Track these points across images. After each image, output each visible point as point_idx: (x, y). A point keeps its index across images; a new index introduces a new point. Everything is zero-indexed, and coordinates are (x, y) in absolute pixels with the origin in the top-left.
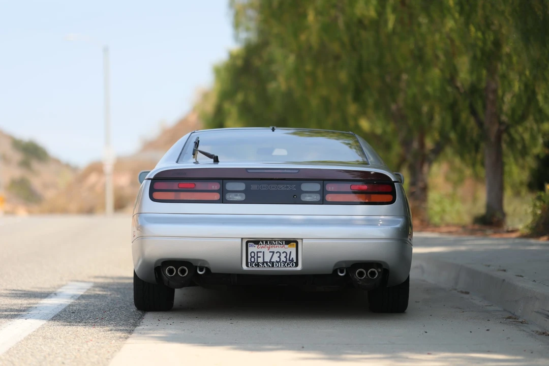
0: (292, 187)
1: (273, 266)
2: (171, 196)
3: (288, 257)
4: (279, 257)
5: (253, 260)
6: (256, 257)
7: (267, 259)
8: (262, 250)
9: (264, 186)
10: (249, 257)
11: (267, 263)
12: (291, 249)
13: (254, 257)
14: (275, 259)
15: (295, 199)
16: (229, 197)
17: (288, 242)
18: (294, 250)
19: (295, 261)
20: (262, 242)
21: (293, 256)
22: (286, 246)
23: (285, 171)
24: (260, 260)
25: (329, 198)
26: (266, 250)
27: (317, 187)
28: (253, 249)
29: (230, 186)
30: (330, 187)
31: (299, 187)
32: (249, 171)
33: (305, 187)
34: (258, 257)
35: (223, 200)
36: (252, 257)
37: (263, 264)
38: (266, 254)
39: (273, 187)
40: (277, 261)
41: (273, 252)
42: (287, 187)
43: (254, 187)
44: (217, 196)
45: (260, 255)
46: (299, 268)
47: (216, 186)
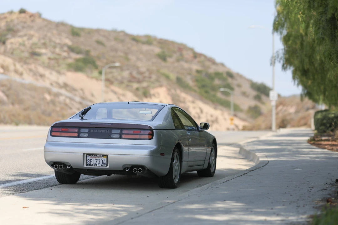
0: (108, 131)
1: (97, 166)
2: (58, 134)
3: (103, 162)
4: (99, 162)
5: (88, 163)
6: (90, 162)
7: (94, 163)
8: (92, 159)
9: (96, 131)
10: (87, 161)
11: (94, 164)
12: (104, 159)
13: (89, 162)
14: (98, 163)
15: (109, 136)
16: (81, 135)
17: (103, 155)
18: (105, 159)
19: (106, 164)
20: (93, 155)
21: (106, 162)
22: (103, 157)
23: (106, 124)
24: (92, 163)
25: (123, 136)
26: (94, 159)
27: (119, 131)
28: (89, 158)
29: (82, 130)
30: (124, 132)
31: (111, 131)
32: (91, 124)
33: (114, 131)
34: (91, 162)
35: (79, 136)
36: (88, 162)
37: (93, 165)
38: (94, 160)
39: (100, 131)
40: (99, 164)
41: (97, 160)
42: (106, 131)
43: (92, 131)
44: (76, 135)
45: (92, 161)
46: (108, 167)
47: (76, 130)
